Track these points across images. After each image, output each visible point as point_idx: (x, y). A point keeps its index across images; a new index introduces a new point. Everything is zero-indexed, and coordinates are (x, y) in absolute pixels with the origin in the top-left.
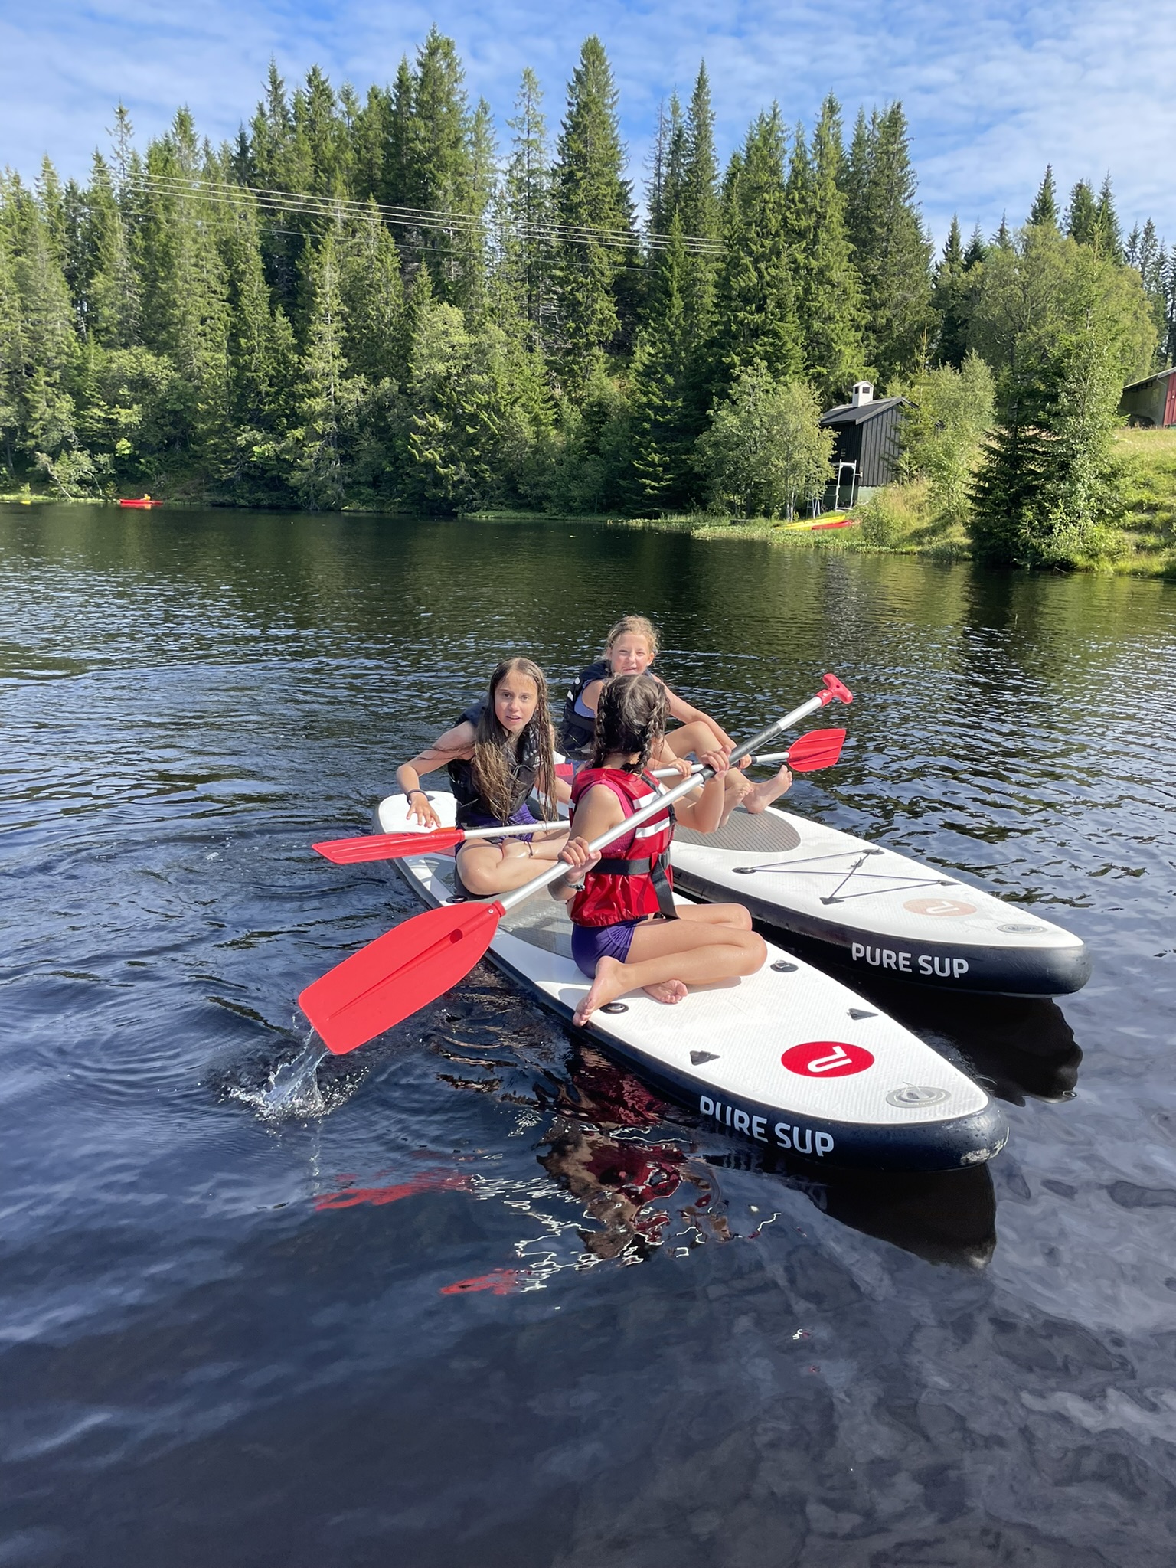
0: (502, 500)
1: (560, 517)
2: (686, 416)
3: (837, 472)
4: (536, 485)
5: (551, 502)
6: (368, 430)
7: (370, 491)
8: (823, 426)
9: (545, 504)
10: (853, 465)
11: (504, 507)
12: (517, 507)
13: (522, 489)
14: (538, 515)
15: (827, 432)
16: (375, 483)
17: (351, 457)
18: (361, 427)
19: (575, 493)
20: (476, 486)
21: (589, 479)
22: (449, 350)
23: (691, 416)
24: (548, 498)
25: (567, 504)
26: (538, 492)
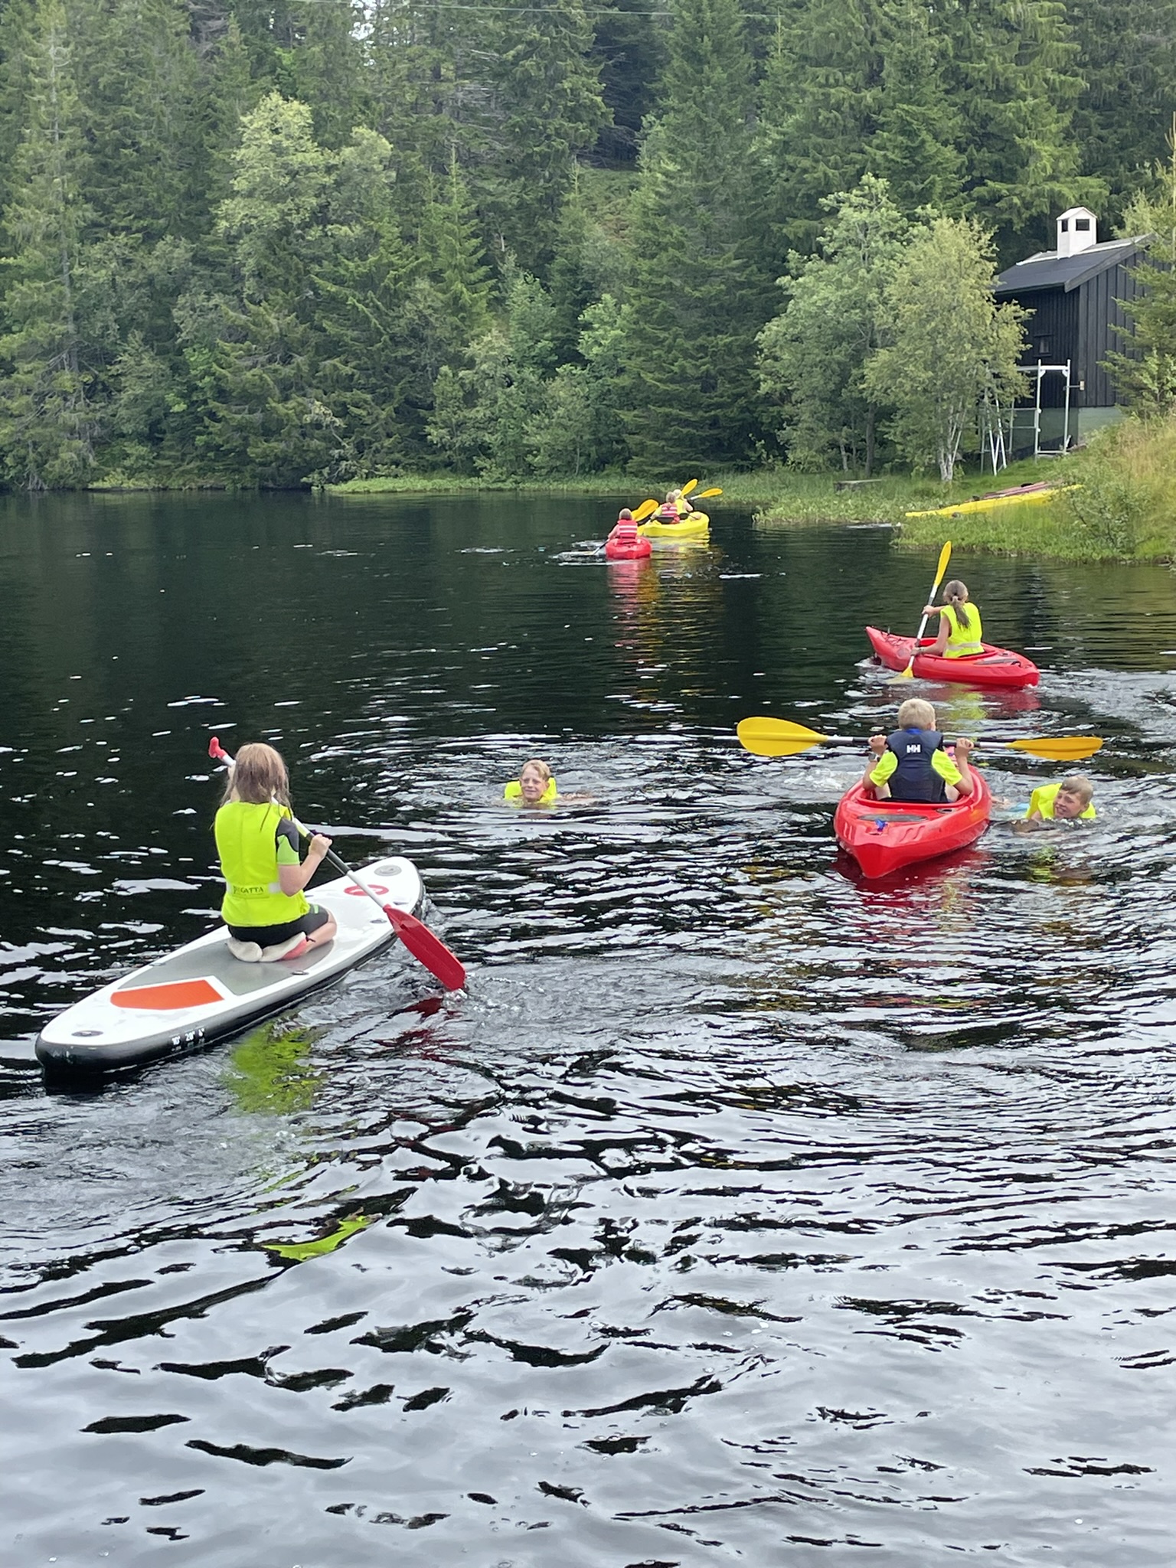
0: (397, 456)
1: (508, 485)
2: (741, 285)
3: (1034, 385)
4: (460, 426)
5: (489, 456)
6: (136, 337)
7: (143, 450)
8: (1001, 298)
9: (479, 463)
10: (1065, 370)
11: (400, 470)
12: (427, 470)
13: (435, 434)
14: (468, 483)
15: (1010, 309)
16: (153, 435)
17: (105, 388)
18: (124, 332)
19: (536, 440)
20: (346, 433)
21: (561, 411)
22: (284, 181)
23: (750, 285)
24: (484, 450)
25: (520, 458)
26: (465, 438)
